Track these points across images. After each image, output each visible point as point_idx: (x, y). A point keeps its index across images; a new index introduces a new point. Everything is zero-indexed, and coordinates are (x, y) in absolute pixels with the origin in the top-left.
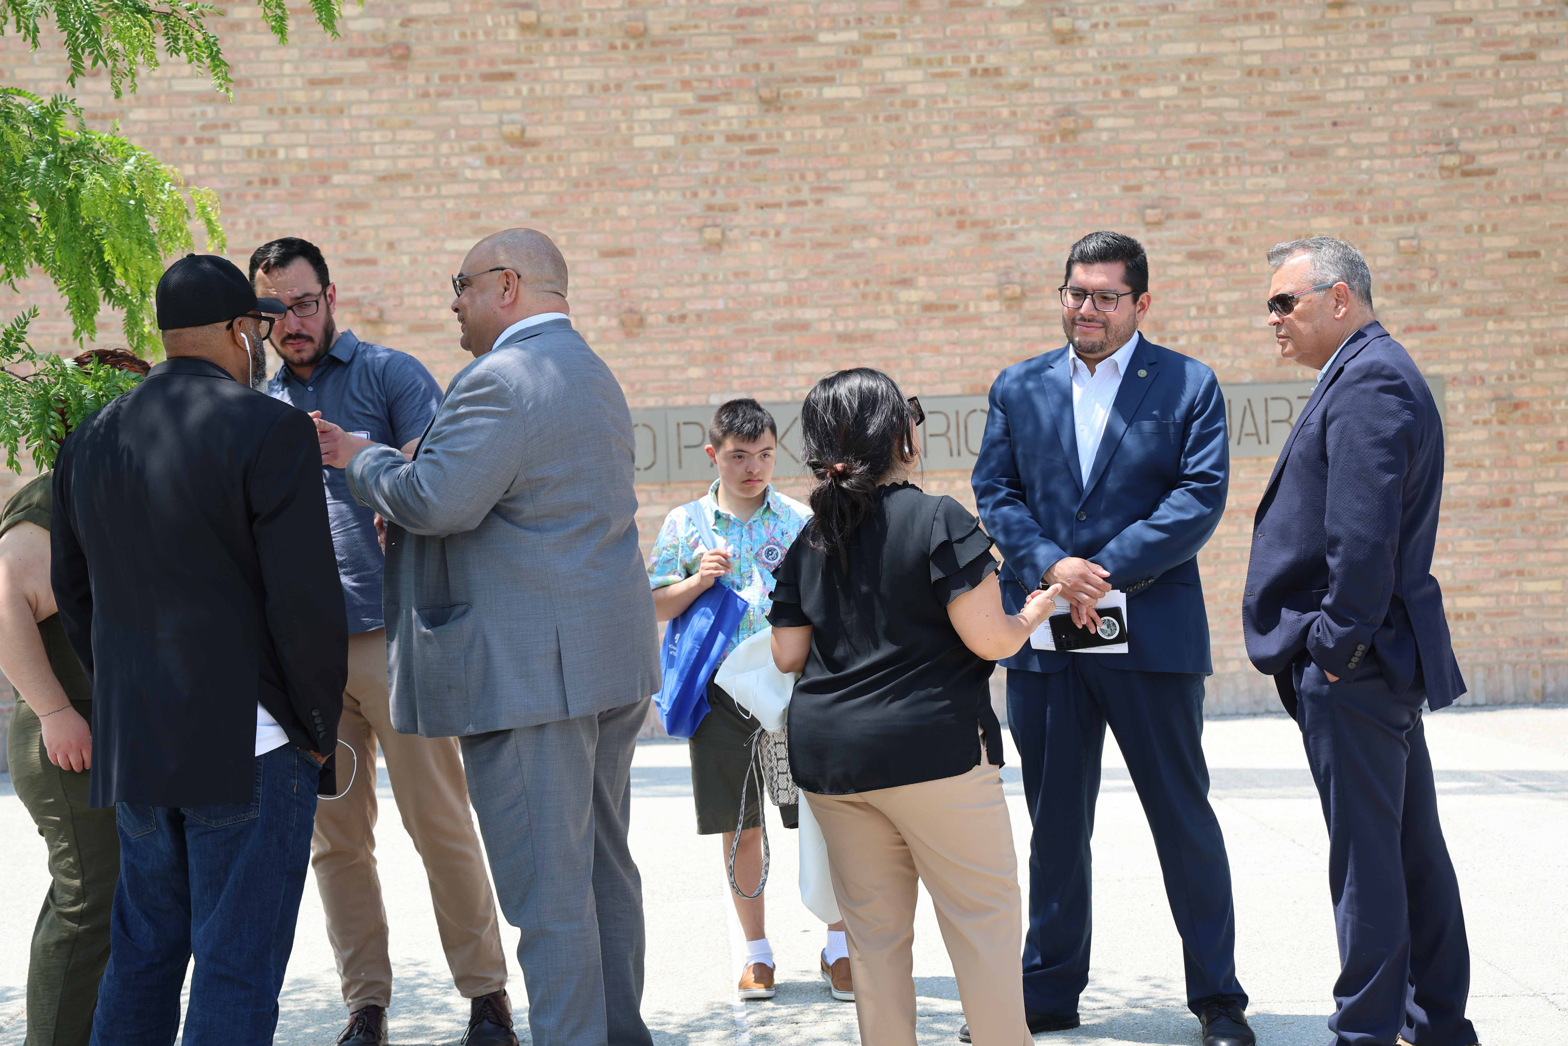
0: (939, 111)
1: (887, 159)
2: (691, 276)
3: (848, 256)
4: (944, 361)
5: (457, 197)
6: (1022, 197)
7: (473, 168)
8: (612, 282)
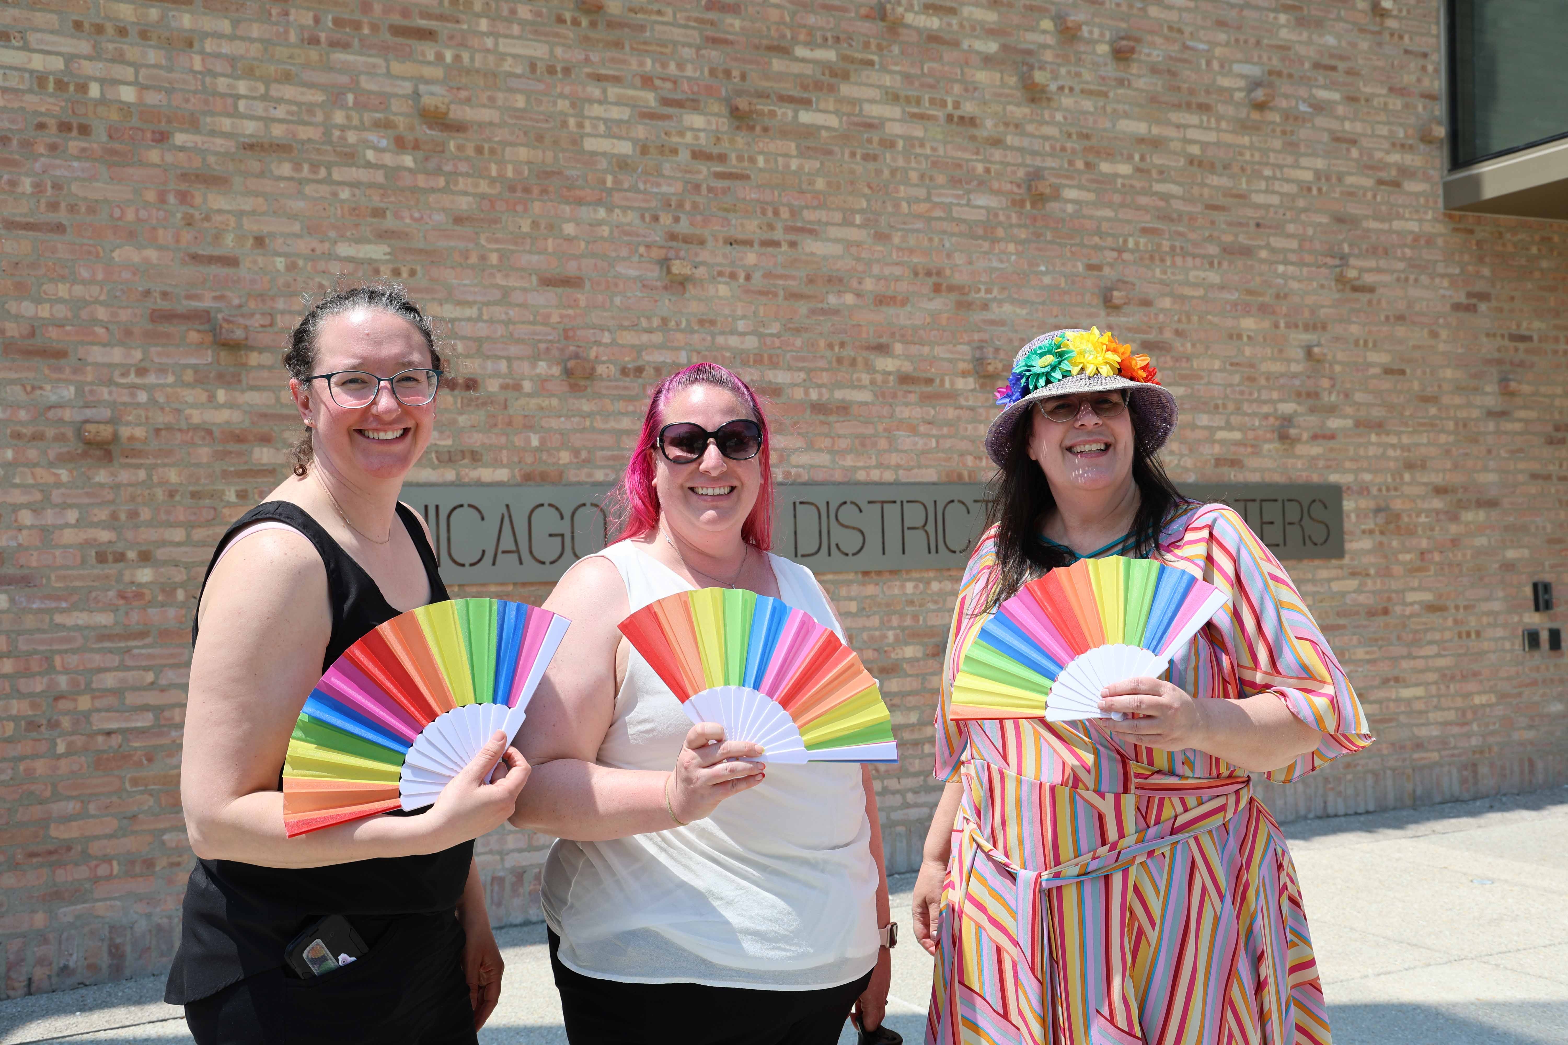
0: (917, 156)
1: (864, 204)
2: (649, 318)
3: (823, 312)
4: (920, 442)
5: (354, 185)
6: (995, 264)
7: (376, 149)
8: (555, 319)
